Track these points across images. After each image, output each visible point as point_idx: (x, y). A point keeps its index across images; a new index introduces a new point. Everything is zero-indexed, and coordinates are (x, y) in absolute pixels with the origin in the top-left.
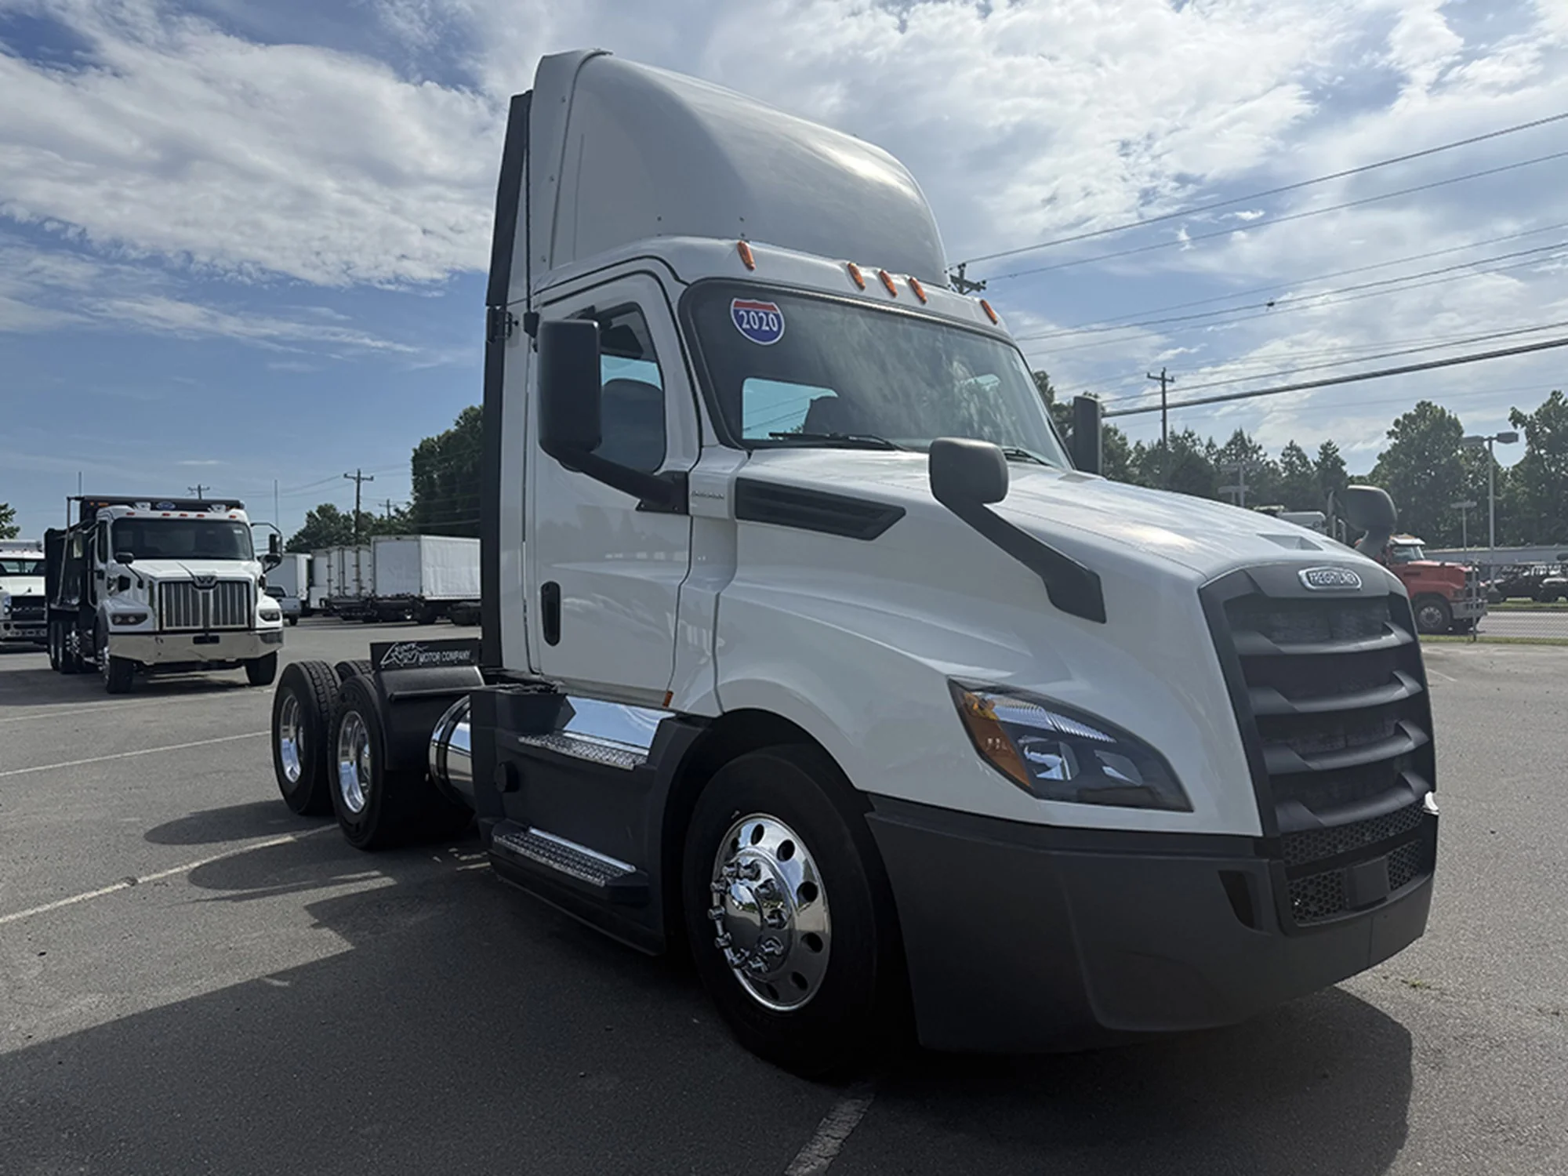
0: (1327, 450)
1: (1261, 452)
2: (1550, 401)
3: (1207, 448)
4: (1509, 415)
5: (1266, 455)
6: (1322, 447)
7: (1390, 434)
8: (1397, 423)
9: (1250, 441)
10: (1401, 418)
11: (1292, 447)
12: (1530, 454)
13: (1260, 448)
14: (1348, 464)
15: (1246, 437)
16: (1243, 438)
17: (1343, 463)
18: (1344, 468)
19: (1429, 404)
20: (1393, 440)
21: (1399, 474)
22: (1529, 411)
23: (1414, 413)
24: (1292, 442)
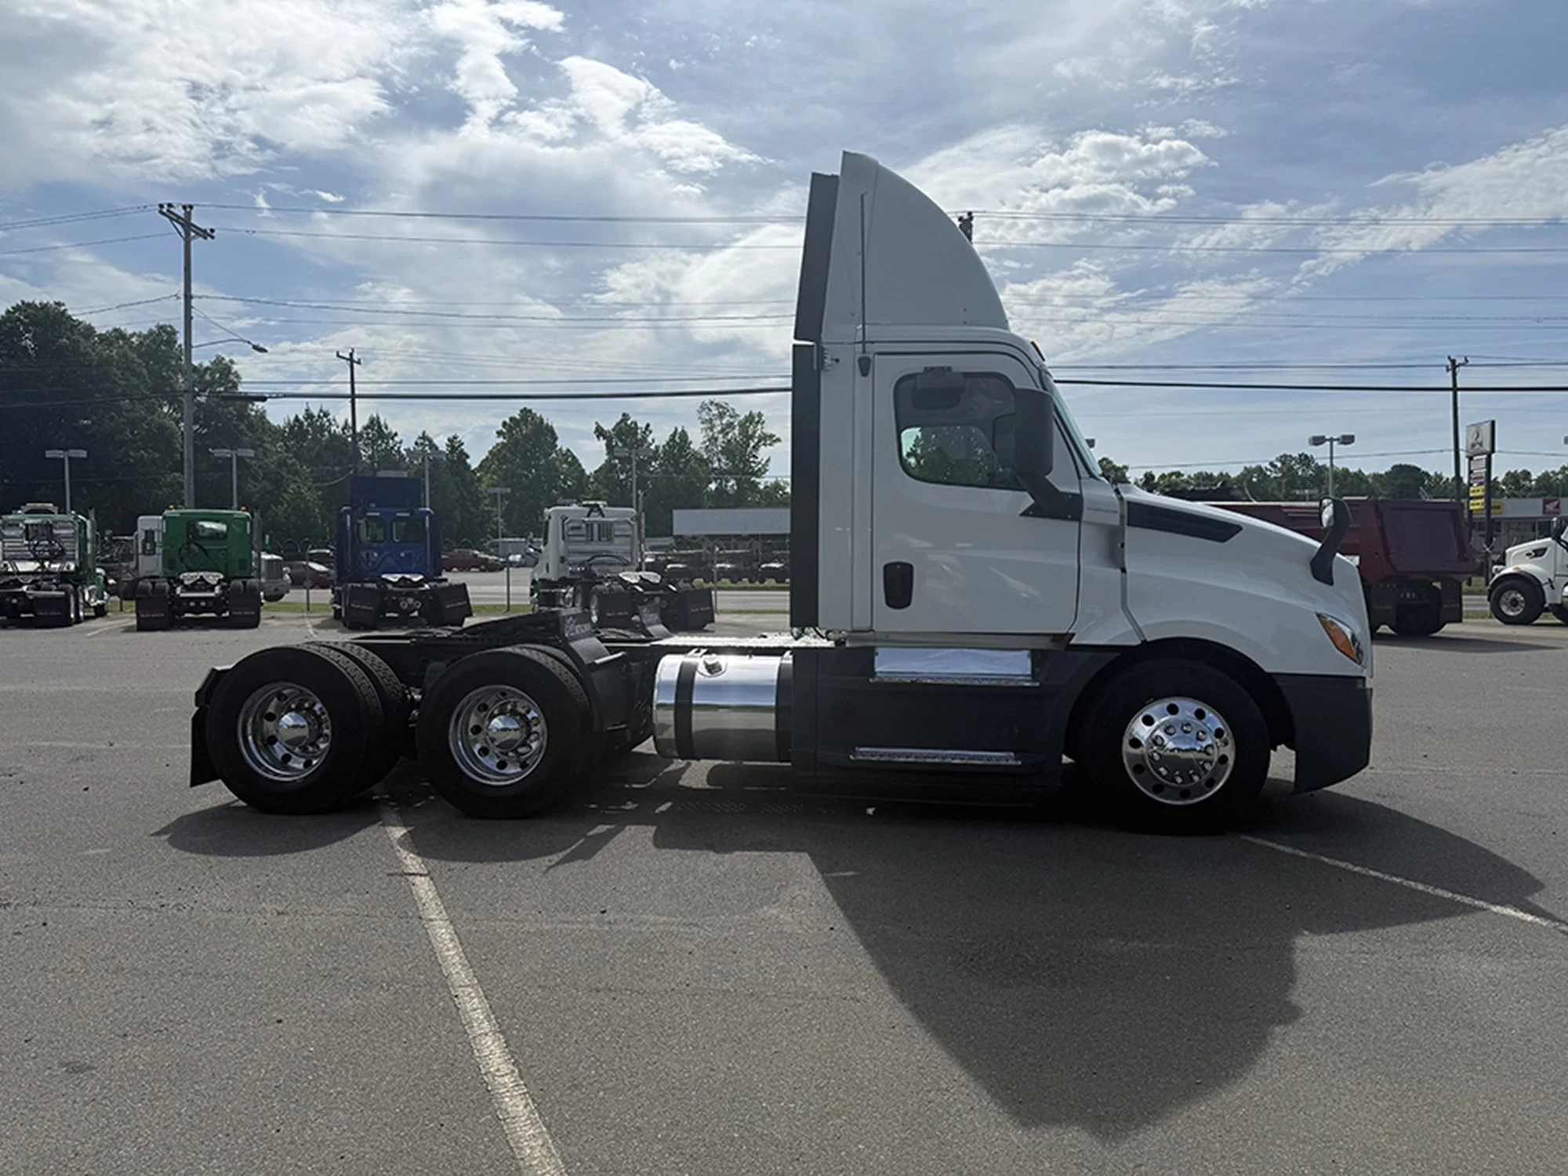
0: (454, 444)
1: (396, 439)
2: (622, 421)
3: (343, 430)
4: (594, 428)
5: (401, 442)
6: (449, 440)
7: (499, 433)
8: (504, 424)
9: (386, 427)
10: (508, 421)
11: (424, 437)
12: (608, 462)
13: (396, 434)
14: (471, 457)
15: (382, 423)
16: (379, 422)
17: (468, 457)
18: (468, 461)
19: (530, 411)
20: (501, 440)
21: (506, 470)
22: (608, 426)
23: (518, 417)
24: (424, 433)
